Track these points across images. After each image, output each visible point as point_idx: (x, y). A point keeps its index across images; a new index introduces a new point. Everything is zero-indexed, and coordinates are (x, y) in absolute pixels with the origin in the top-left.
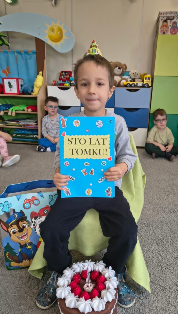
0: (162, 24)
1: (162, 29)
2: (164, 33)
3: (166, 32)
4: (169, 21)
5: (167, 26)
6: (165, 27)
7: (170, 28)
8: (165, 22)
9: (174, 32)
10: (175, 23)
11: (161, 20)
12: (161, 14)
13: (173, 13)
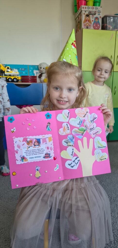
0: (85, 18)
1: (85, 23)
2: (87, 28)
3: (89, 26)
4: (91, 16)
6: (87, 22)
7: (92, 23)
8: (88, 16)
9: (96, 28)
10: (97, 18)
11: (83, 15)
12: (83, 8)
13: (95, 8)
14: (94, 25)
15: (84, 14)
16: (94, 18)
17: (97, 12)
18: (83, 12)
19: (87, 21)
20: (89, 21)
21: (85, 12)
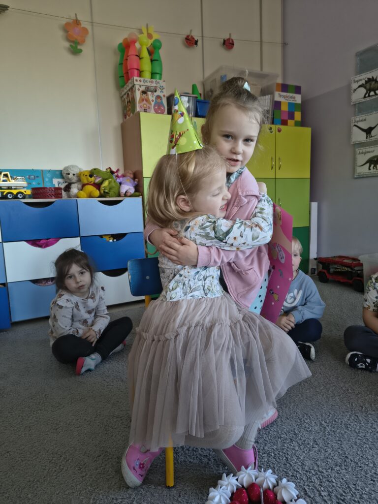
0: (141, 96)
1: (142, 104)
2: (145, 111)
3: (147, 109)
4: (149, 93)
7: (153, 104)
8: (144, 94)
9: (159, 111)
10: (158, 97)
11: (137, 90)
12: (137, 80)
13: (154, 82)
14: (156, 107)
15: (139, 90)
16: (154, 97)
17: (158, 89)
18: (137, 87)
19: (145, 101)
20: (147, 101)
21: (140, 86)
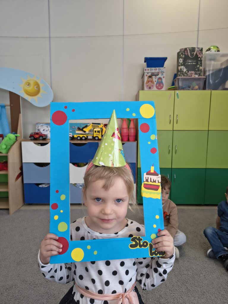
0: (148, 79)
1: (148, 84)
2: (150, 88)
3: (151, 87)
4: (154, 77)
5: (152, 82)
6: (150, 83)
7: (155, 83)
8: (150, 77)
9: (159, 87)
10: (160, 78)
11: (145, 76)
12: (146, 70)
13: (158, 69)
14: (157, 85)
15: (147, 75)
16: (157, 79)
17: (160, 73)
21: (148, 73)
